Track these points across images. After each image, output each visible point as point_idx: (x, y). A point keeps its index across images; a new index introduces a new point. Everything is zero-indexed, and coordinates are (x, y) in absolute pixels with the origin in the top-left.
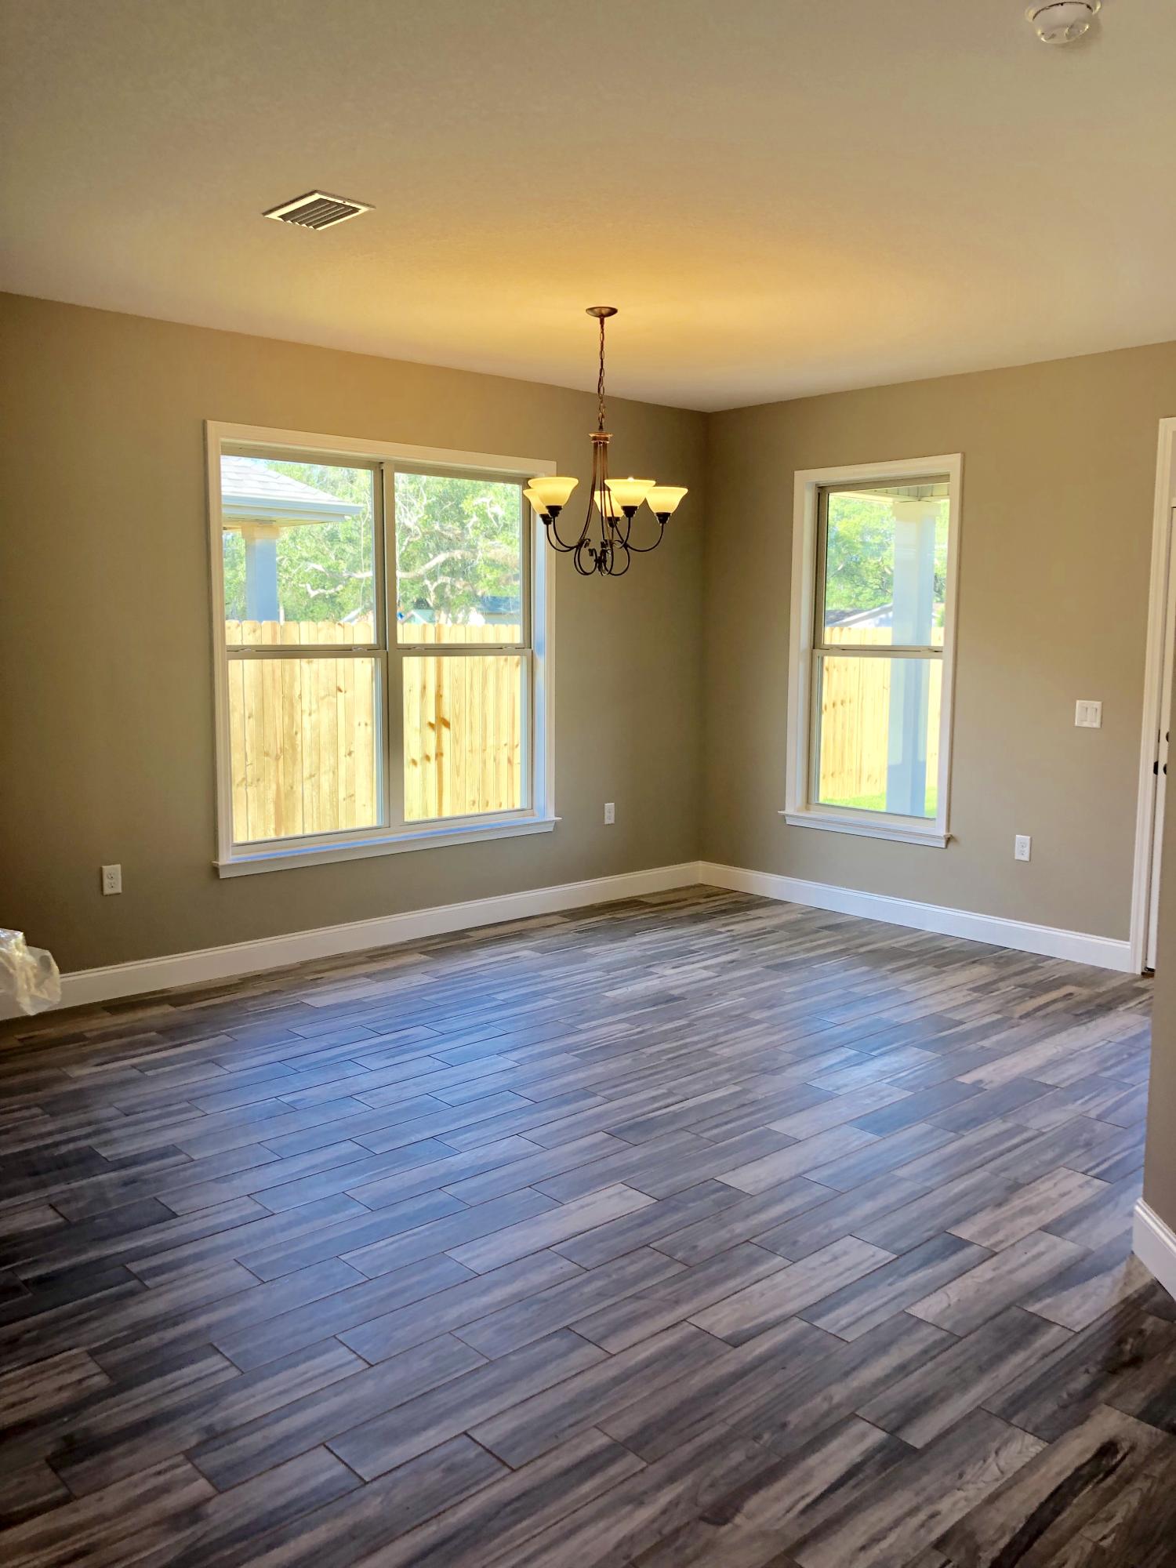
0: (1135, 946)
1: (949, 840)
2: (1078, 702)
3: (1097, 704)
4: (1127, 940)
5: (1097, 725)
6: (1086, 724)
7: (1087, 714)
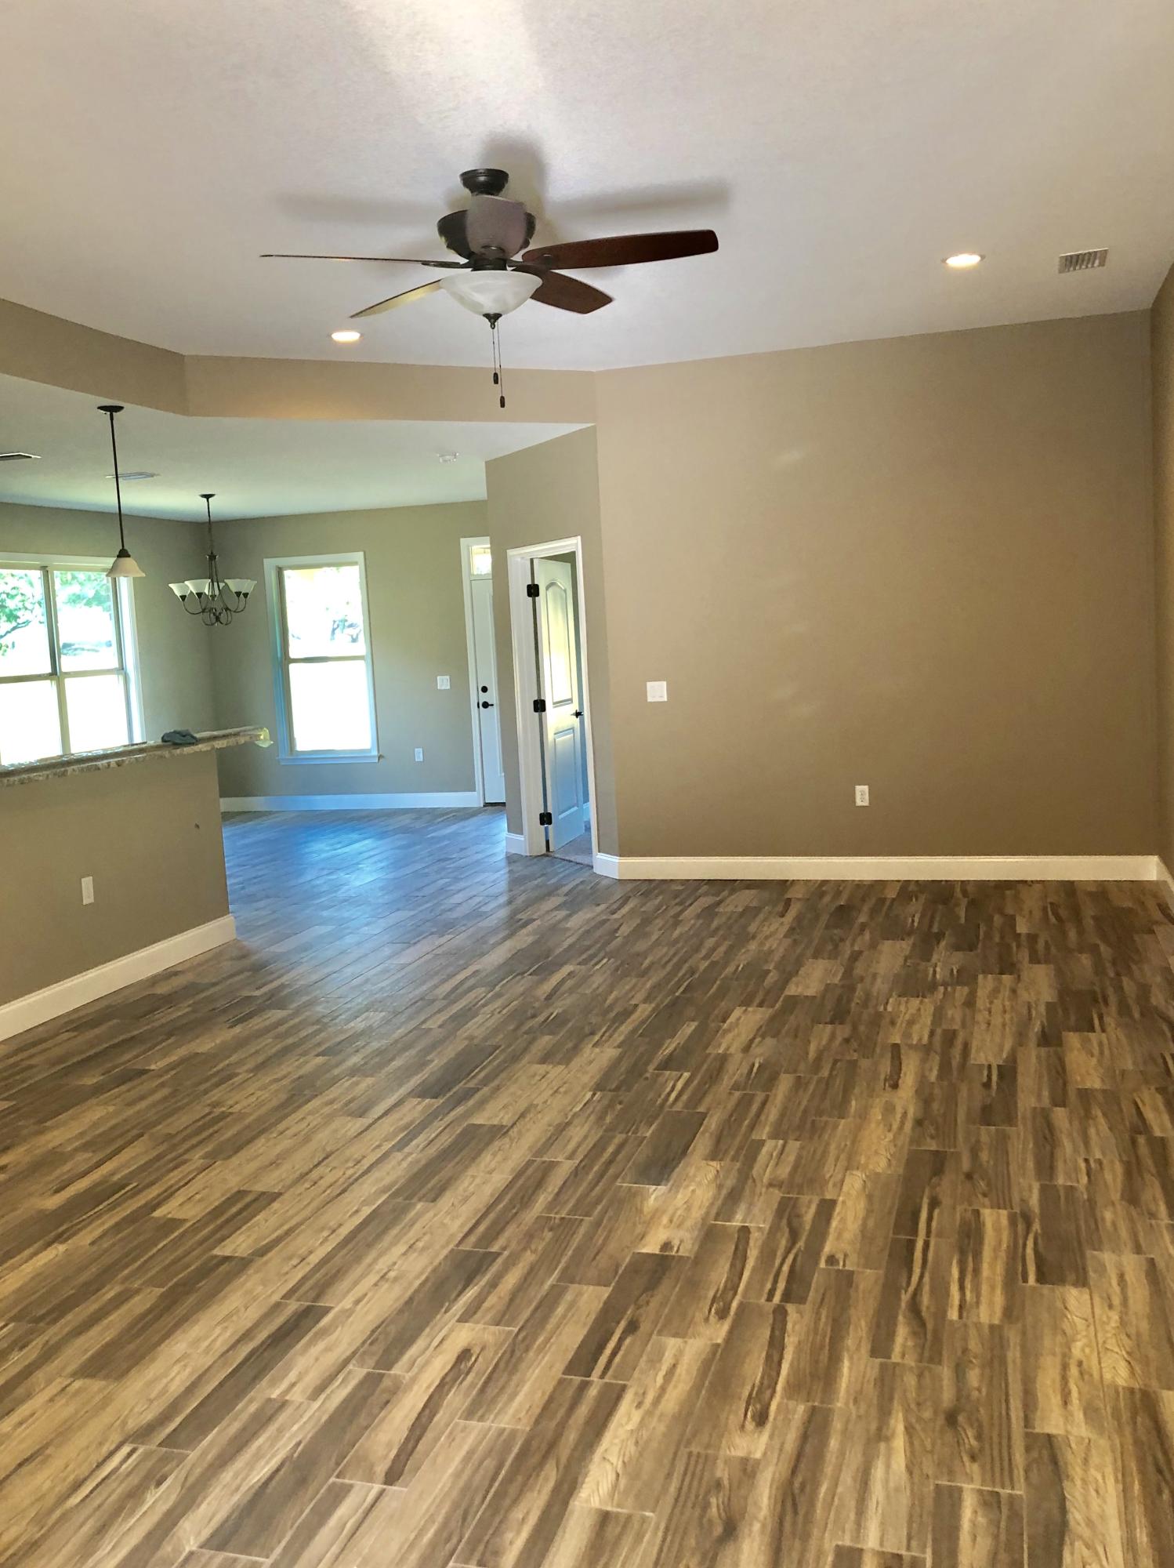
0: (479, 794)
1: (380, 757)
2: (438, 678)
3: (448, 677)
4: (475, 791)
5: (448, 687)
6: (443, 688)
7: (443, 683)
